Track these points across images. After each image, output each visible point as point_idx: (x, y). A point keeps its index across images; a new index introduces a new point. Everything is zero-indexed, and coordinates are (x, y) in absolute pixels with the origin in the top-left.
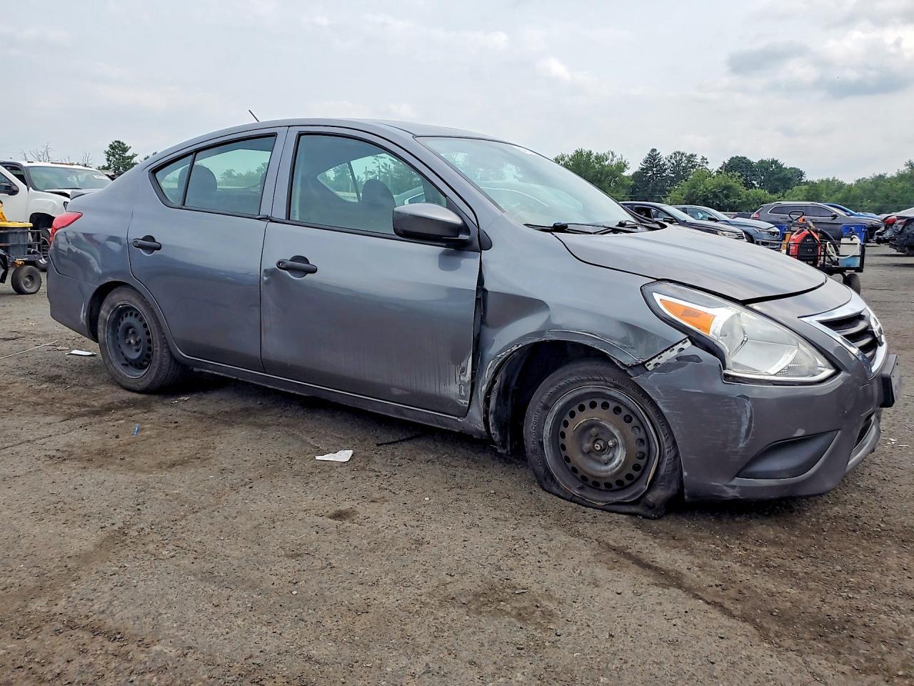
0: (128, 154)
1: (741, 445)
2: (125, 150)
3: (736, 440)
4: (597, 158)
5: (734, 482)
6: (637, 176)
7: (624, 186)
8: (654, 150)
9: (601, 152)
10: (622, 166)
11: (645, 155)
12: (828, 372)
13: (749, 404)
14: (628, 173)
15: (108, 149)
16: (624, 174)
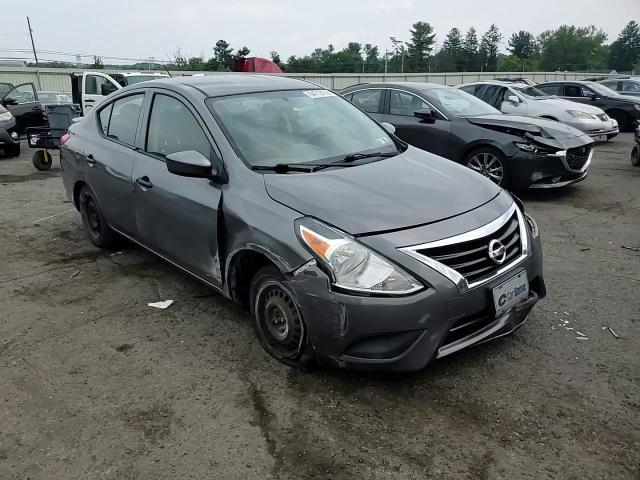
0: (227, 49)
1: (342, 334)
2: (226, 46)
3: (339, 331)
4: (579, 31)
5: (341, 358)
6: (618, 45)
7: (604, 55)
8: (632, 22)
9: (582, 27)
10: (601, 38)
11: (624, 26)
12: (418, 287)
13: (344, 309)
14: (608, 42)
15: (215, 46)
16: (602, 45)
